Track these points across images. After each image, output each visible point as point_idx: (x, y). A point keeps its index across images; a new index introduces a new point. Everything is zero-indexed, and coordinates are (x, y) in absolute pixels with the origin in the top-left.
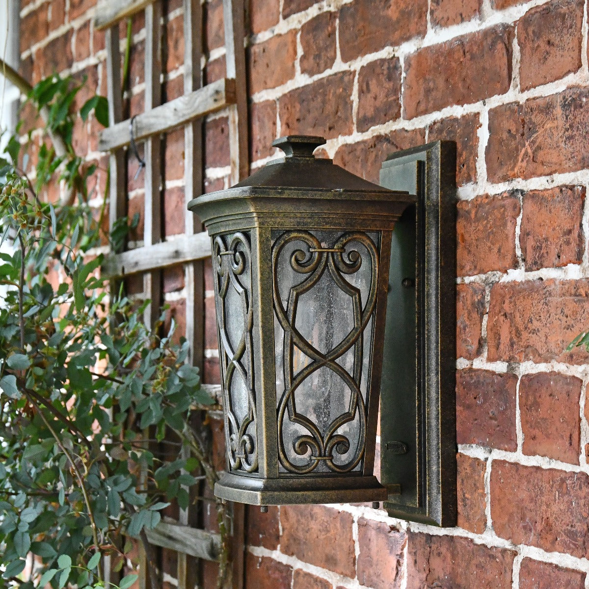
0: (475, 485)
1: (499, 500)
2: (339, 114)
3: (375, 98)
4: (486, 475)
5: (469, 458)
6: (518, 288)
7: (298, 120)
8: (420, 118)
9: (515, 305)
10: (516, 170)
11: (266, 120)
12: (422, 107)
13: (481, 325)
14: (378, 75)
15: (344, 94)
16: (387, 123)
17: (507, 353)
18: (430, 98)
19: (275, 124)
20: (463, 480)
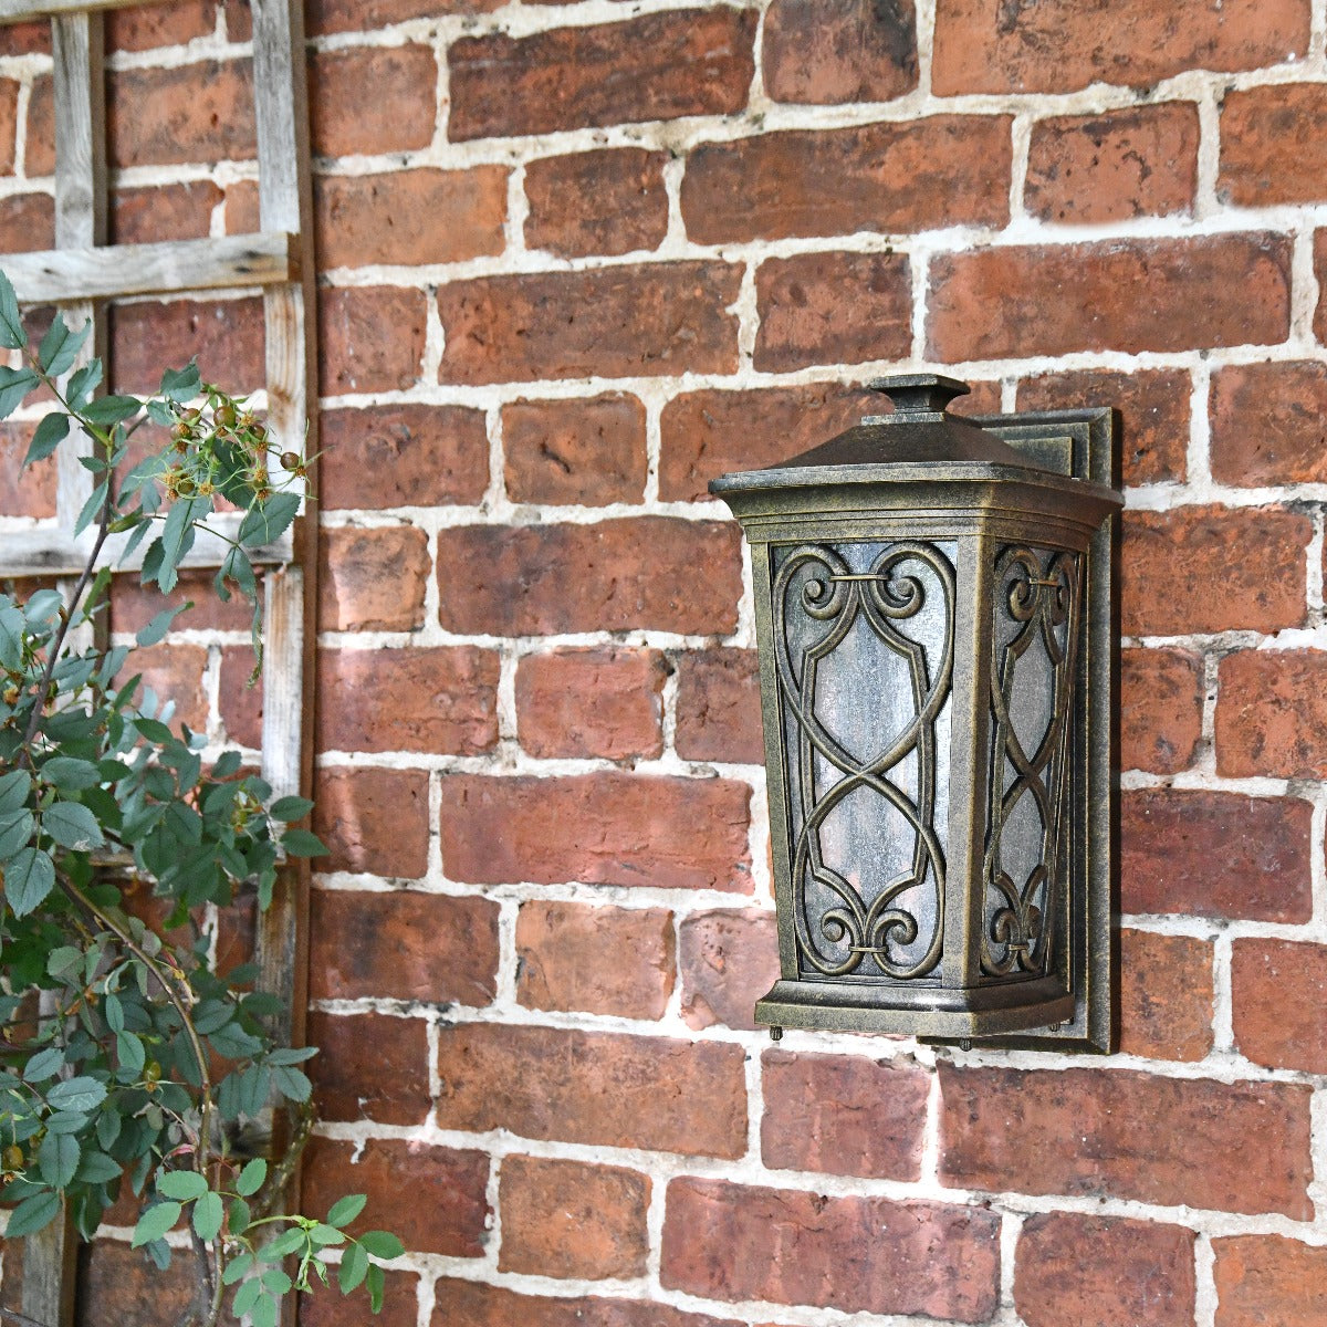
0: (1182, 981)
1: (1267, 1005)
2: (682, 332)
3: (826, 317)
4: (1215, 964)
5: (1161, 938)
6: (1316, 659)
7: (520, 332)
8: (983, 364)
9: (1313, 685)
10: (1314, 470)
11: (385, 322)
12: (995, 346)
13: (1201, 717)
14: (840, 278)
15: (709, 299)
16: (866, 364)
17: (1290, 765)
18: (1024, 333)
19: (419, 332)
20: (1141, 976)
